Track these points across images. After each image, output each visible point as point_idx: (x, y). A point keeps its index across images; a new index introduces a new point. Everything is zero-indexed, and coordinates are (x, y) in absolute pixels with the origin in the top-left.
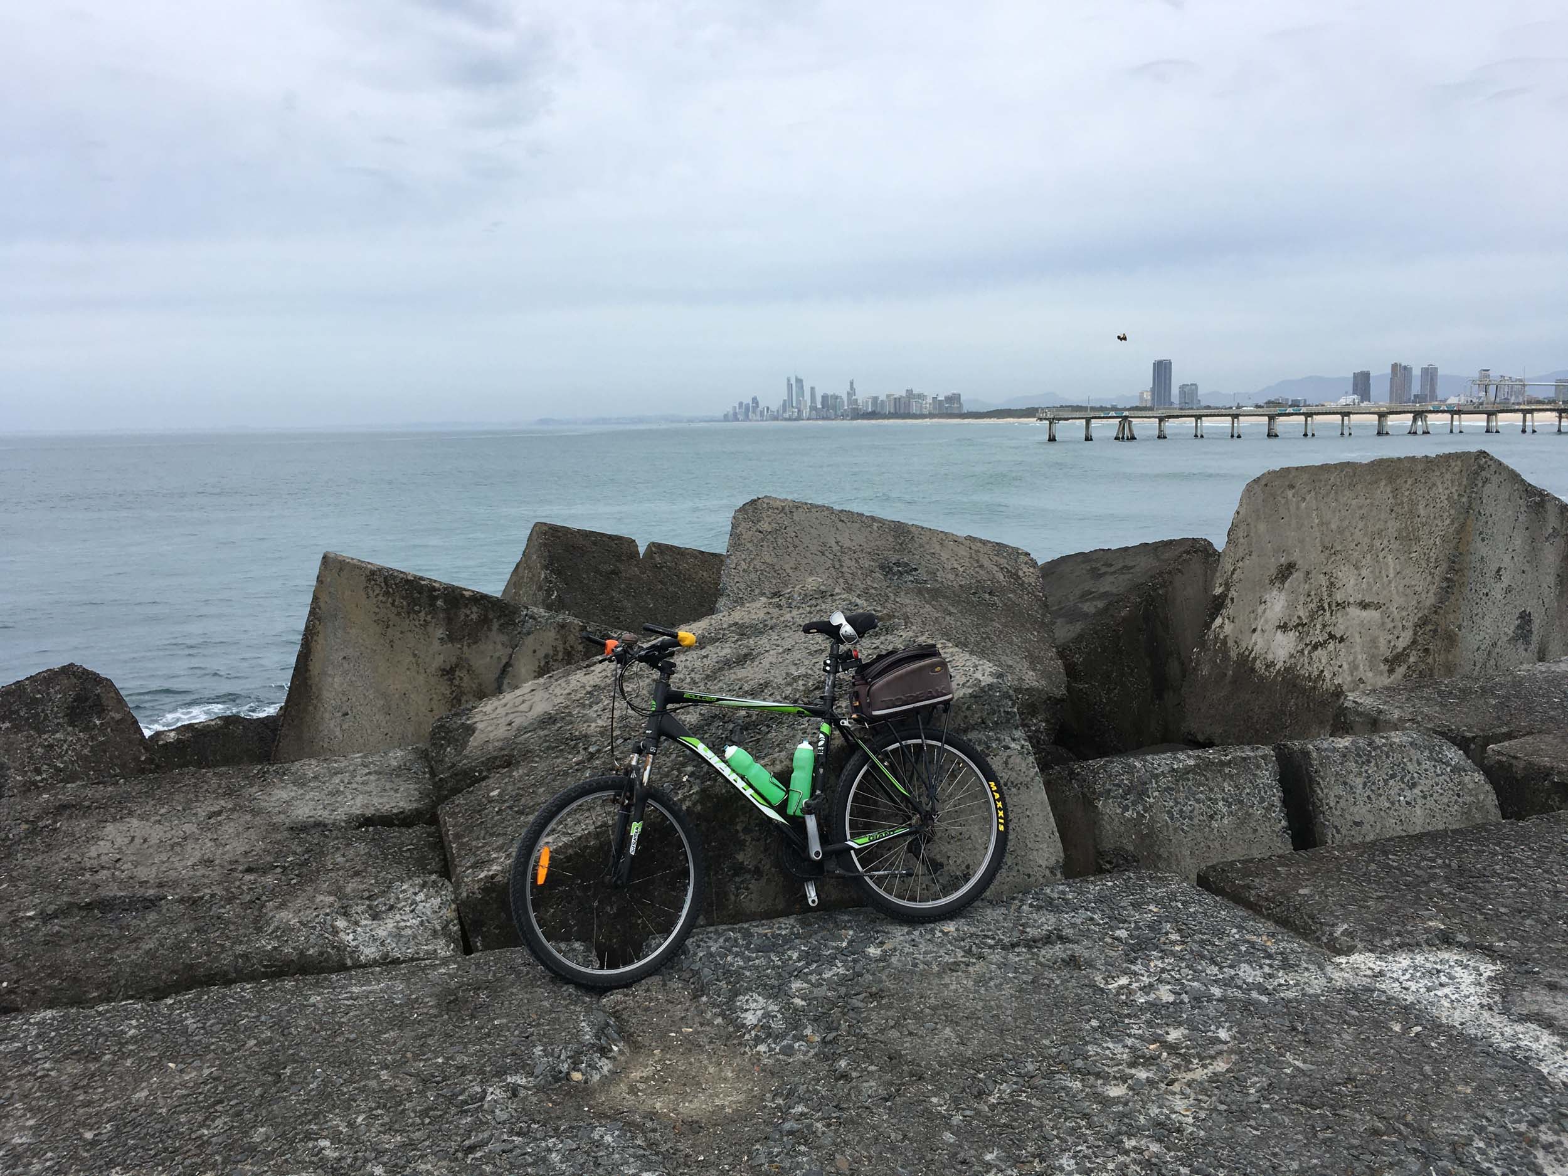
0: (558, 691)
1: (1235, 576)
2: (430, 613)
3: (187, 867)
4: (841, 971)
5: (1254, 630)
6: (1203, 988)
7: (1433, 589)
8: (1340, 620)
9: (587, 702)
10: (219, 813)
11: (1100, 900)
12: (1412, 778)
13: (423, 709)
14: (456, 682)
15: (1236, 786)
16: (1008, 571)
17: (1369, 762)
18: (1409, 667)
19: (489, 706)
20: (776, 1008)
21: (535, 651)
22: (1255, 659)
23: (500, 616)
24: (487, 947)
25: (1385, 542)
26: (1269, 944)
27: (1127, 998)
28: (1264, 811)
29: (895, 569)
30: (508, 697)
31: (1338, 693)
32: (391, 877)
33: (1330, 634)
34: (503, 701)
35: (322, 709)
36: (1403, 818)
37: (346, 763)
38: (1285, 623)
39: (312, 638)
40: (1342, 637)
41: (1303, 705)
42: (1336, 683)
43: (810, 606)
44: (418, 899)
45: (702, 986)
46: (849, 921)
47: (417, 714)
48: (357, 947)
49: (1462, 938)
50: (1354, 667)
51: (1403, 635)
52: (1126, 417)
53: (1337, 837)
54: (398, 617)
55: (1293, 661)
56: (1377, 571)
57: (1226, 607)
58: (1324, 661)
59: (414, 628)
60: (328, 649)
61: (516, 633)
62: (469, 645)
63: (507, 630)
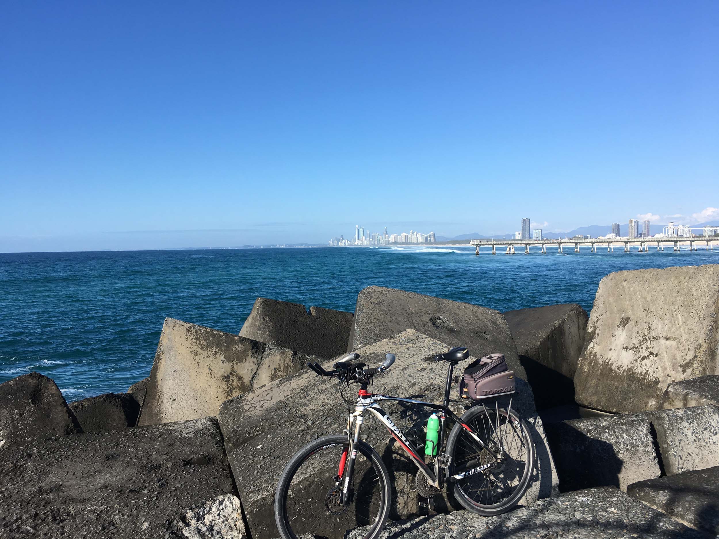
0: (285, 388)
5: (611, 349)
9: (302, 395)
13: (213, 396)
15: (630, 436)
17: (693, 421)
18: (693, 369)
21: (269, 366)
23: (253, 349)
24: (261, 538)
25: (676, 307)
28: (644, 448)
29: (438, 321)
31: (657, 382)
34: (256, 394)
38: (626, 346)
39: (159, 361)
40: (657, 354)
41: (639, 387)
42: (656, 377)
44: (221, 507)
47: (210, 399)
50: (664, 369)
51: (689, 353)
52: (511, 244)
53: (681, 461)
54: (202, 350)
55: (632, 365)
56: (673, 321)
57: (595, 338)
58: (648, 366)
59: (210, 355)
60: (166, 366)
61: (260, 357)
62: (237, 364)
63: (255, 355)
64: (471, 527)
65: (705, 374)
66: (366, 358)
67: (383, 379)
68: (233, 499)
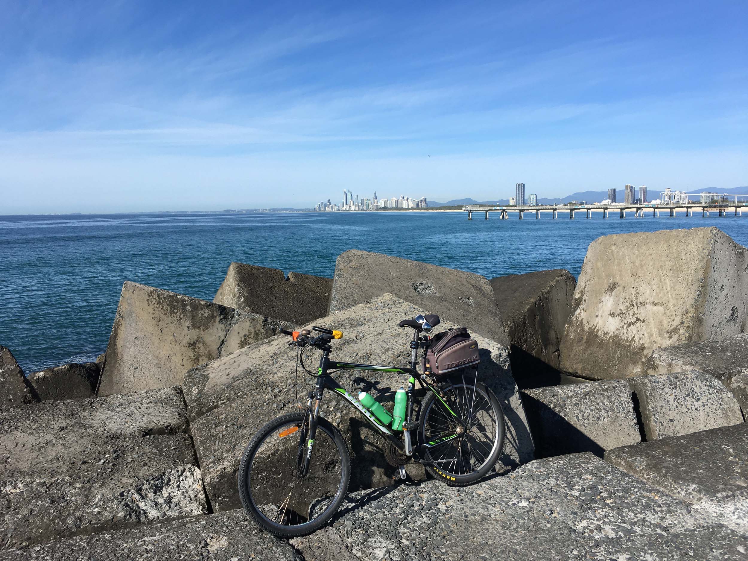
0: (254, 356)
1: (586, 289)
2: (183, 313)
3: (48, 461)
5: (597, 316)
6: (629, 528)
7: (692, 296)
8: (642, 311)
9: (271, 362)
10: (66, 428)
11: (560, 471)
12: (698, 396)
13: (179, 365)
14: (196, 350)
15: (610, 402)
16: (477, 287)
17: (676, 388)
18: (680, 335)
19: (215, 364)
20: (393, 547)
21: (239, 333)
23: (220, 315)
24: (222, 509)
25: (665, 272)
26: (656, 498)
27: (589, 535)
28: (625, 415)
29: (421, 287)
30: (225, 359)
31: (643, 348)
32: (164, 466)
33: (637, 318)
34: (223, 361)
35: (123, 366)
36: (694, 417)
37: (137, 396)
38: (613, 313)
39: (118, 327)
40: (643, 320)
41: (624, 354)
42: (641, 343)
44: (181, 478)
46: (424, 488)
47: (175, 368)
48: (147, 510)
50: (651, 335)
51: (676, 318)
52: (504, 210)
53: (662, 427)
54: (165, 317)
55: (618, 331)
56: (661, 287)
57: (582, 304)
58: (635, 332)
59: (174, 321)
60: (127, 333)
61: (229, 323)
62: (203, 330)
63: (224, 321)
64: (441, 494)
65: (691, 340)
66: (340, 324)
67: (356, 345)
68: (194, 470)
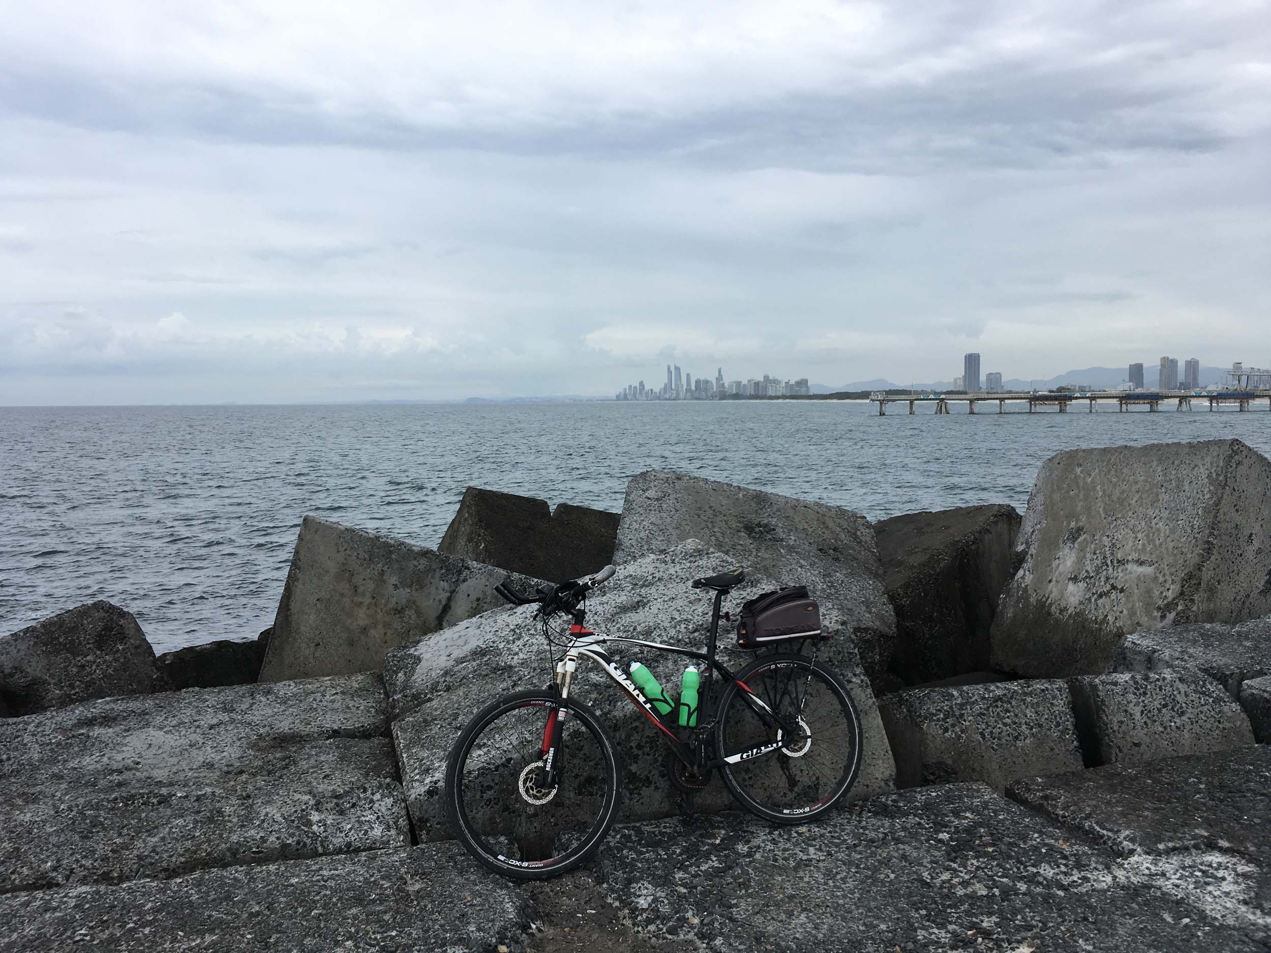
0: (488, 629)
1: (1033, 537)
2: (387, 564)
3: (193, 769)
4: (716, 864)
5: (1050, 581)
6: (1011, 884)
7: (1197, 550)
8: (1121, 575)
11: (928, 806)
12: (1181, 707)
14: (406, 620)
15: (1036, 713)
16: (849, 532)
17: (1145, 694)
18: (1177, 614)
19: (432, 640)
20: (663, 895)
21: (469, 595)
22: (1051, 604)
23: (442, 567)
26: (1064, 846)
27: (949, 891)
28: (1059, 734)
29: (757, 530)
30: (448, 634)
31: (1119, 634)
33: (1112, 585)
34: (444, 637)
35: (299, 640)
36: (1173, 740)
37: (317, 685)
38: (1076, 576)
39: (293, 583)
40: (1122, 588)
42: (1118, 625)
43: (690, 562)
44: (376, 798)
45: (603, 875)
46: (722, 822)
48: (326, 837)
49: (1224, 844)
50: (1132, 613)
51: (1172, 587)
52: (943, 399)
53: (1120, 755)
54: (361, 568)
55: (1082, 607)
56: (1150, 535)
57: (1027, 562)
58: (1108, 607)
59: (373, 576)
60: (305, 592)
61: (454, 580)
62: (417, 590)
63: (447, 578)
68: (395, 786)
